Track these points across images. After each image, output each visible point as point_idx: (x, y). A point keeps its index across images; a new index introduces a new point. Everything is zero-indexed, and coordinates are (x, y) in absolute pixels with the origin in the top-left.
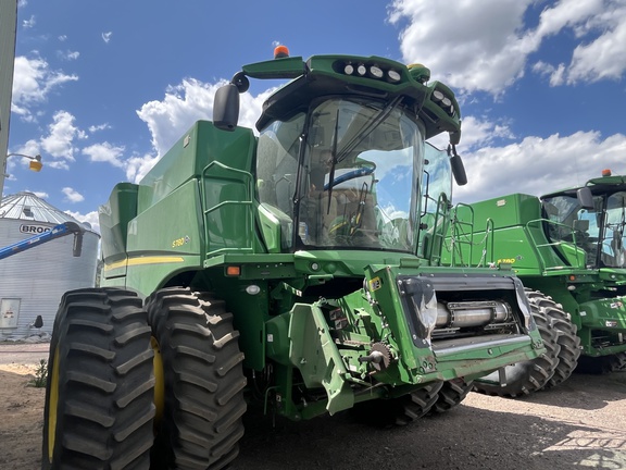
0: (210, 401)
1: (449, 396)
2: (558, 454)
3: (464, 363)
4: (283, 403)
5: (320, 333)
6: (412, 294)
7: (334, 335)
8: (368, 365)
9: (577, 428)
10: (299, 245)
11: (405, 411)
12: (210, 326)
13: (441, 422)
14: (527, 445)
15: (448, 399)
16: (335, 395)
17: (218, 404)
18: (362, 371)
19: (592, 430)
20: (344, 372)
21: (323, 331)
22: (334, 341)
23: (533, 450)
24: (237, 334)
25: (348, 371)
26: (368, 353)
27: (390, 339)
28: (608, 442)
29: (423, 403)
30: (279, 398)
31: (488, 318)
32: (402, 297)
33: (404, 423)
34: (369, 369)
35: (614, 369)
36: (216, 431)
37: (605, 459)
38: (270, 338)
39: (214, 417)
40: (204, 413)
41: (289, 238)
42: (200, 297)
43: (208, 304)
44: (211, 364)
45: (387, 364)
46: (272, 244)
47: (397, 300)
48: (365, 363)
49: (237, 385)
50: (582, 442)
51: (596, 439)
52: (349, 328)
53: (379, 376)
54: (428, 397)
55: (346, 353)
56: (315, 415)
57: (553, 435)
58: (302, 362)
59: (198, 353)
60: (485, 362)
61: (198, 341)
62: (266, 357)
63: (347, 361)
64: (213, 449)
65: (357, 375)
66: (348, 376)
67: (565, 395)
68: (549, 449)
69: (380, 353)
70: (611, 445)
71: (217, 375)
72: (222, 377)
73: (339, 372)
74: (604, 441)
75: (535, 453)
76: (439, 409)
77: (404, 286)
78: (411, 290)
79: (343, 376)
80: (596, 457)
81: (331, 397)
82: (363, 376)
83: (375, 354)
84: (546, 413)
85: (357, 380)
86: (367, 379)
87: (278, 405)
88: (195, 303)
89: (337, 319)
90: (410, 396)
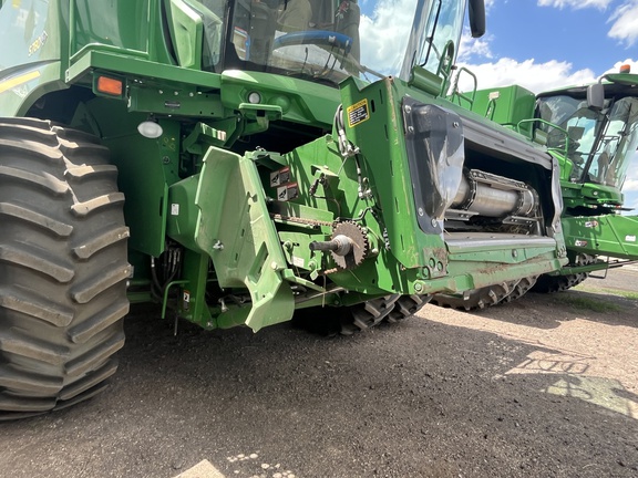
0: (61, 296)
1: (405, 306)
2: (523, 379)
3: (483, 267)
4: (191, 304)
5: (250, 201)
6: (427, 134)
7: (273, 208)
8: (324, 259)
9: (537, 349)
10: (230, 59)
11: (354, 320)
12: (68, 178)
13: (390, 333)
14: (487, 365)
15: (404, 309)
16: (263, 301)
17: (74, 301)
18: (313, 267)
19: (551, 351)
20: (284, 266)
21: (255, 199)
22: (272, 217)
23: (494, 372)
24: (121, 197)
25: (290, 266)
26: (328, 238)
27: (370, 218)
28: (571, 366)
29: (377, 313)
30: (187, 297)
31: (509, 207)
32: (407, 136)
33: (350, 333)
34: (325, 266)
35: (560, 289)
36: (70, 341)
37: (573, 386)
38: (175, 210)
39: (67, 319)
40: (46, 313)
41: (216, 49)
42: (60, 134)
43: (74, 145)
44: (63, 238)
45: (358, 258)
46: (187, 59)
47: (397, 141)
48: (319, 254)
49: (112, 274)
50: (545, 365)
51: (557, 362)
52: (298, 199)
53: (341, 277)
54: (384, 306)
55: (288, 238)
56: (236, 325)
57: (512, 355)
58: (216, 246)
59: (39, 219)
60: (510, 268)
61: (44, 201)
62: (168, 238)
63: (290, 250)
64: (68, 365)
65: (304, 273)
66: (289, 273)
67: (517, 312)
68: (511, 371)
69: (350, 240)
70: (574, 370)
71: (74, 256)
72: (83, 261)
73: (274, 265)
74: (567, 365)
75: (498, 376)
76: (392, 319)
77: (415, 118)
78: (426, 126)
79: (281, 272)
80: (562, 383)
81: (256, 305)
82: (314, 276)
83: (341, 239)
84: (503, 330)
85: (304, 281)
86: (319, 281)
87: (186, 306)
88: (51, 141)
89: (281, 185)
90: (364, 305)
